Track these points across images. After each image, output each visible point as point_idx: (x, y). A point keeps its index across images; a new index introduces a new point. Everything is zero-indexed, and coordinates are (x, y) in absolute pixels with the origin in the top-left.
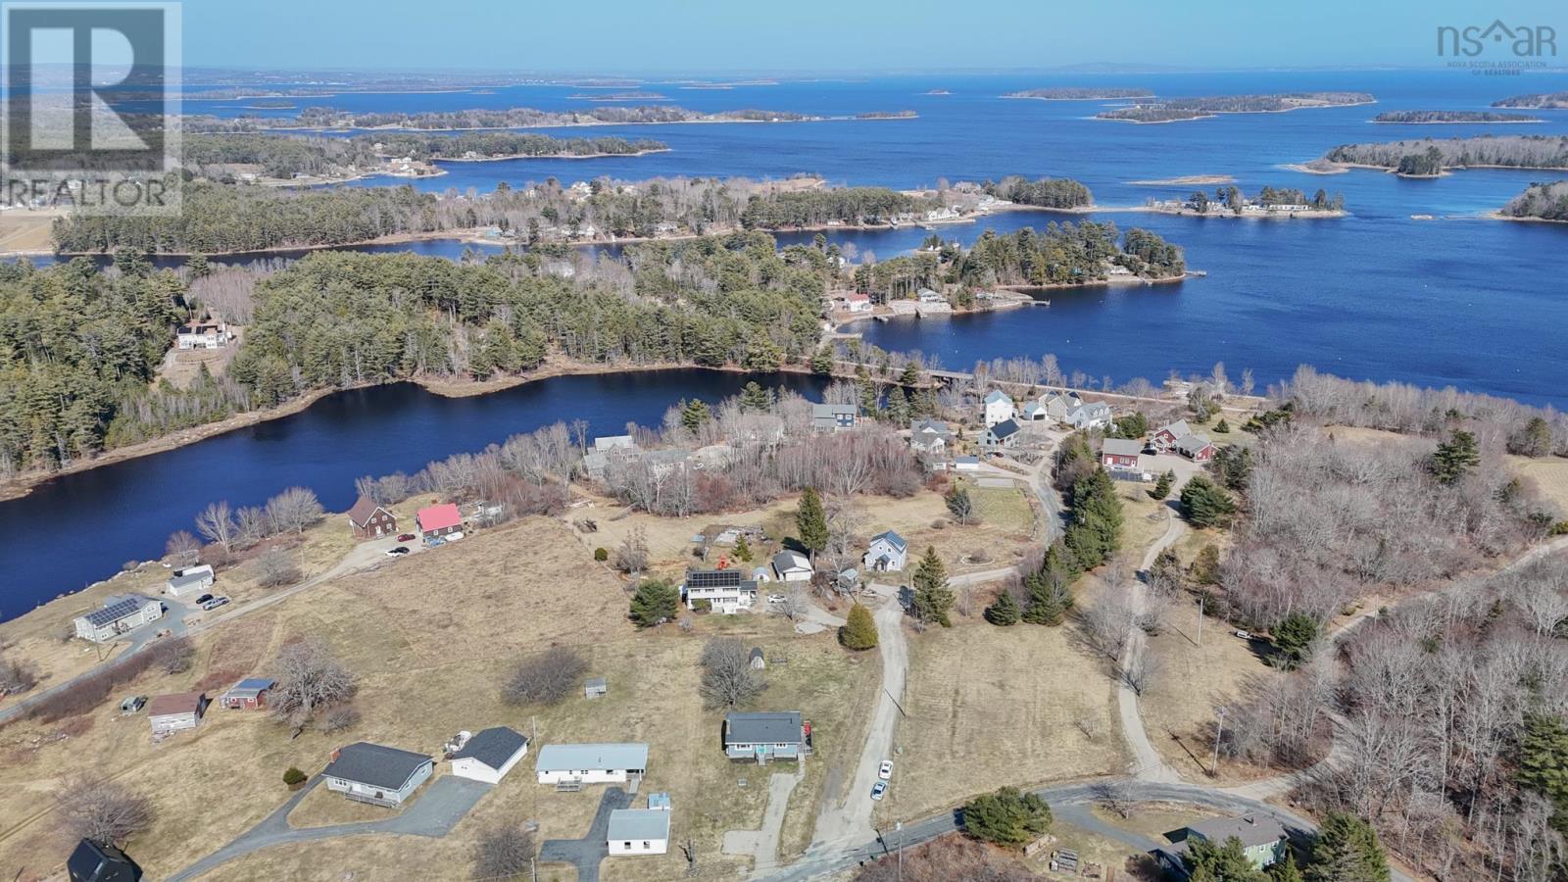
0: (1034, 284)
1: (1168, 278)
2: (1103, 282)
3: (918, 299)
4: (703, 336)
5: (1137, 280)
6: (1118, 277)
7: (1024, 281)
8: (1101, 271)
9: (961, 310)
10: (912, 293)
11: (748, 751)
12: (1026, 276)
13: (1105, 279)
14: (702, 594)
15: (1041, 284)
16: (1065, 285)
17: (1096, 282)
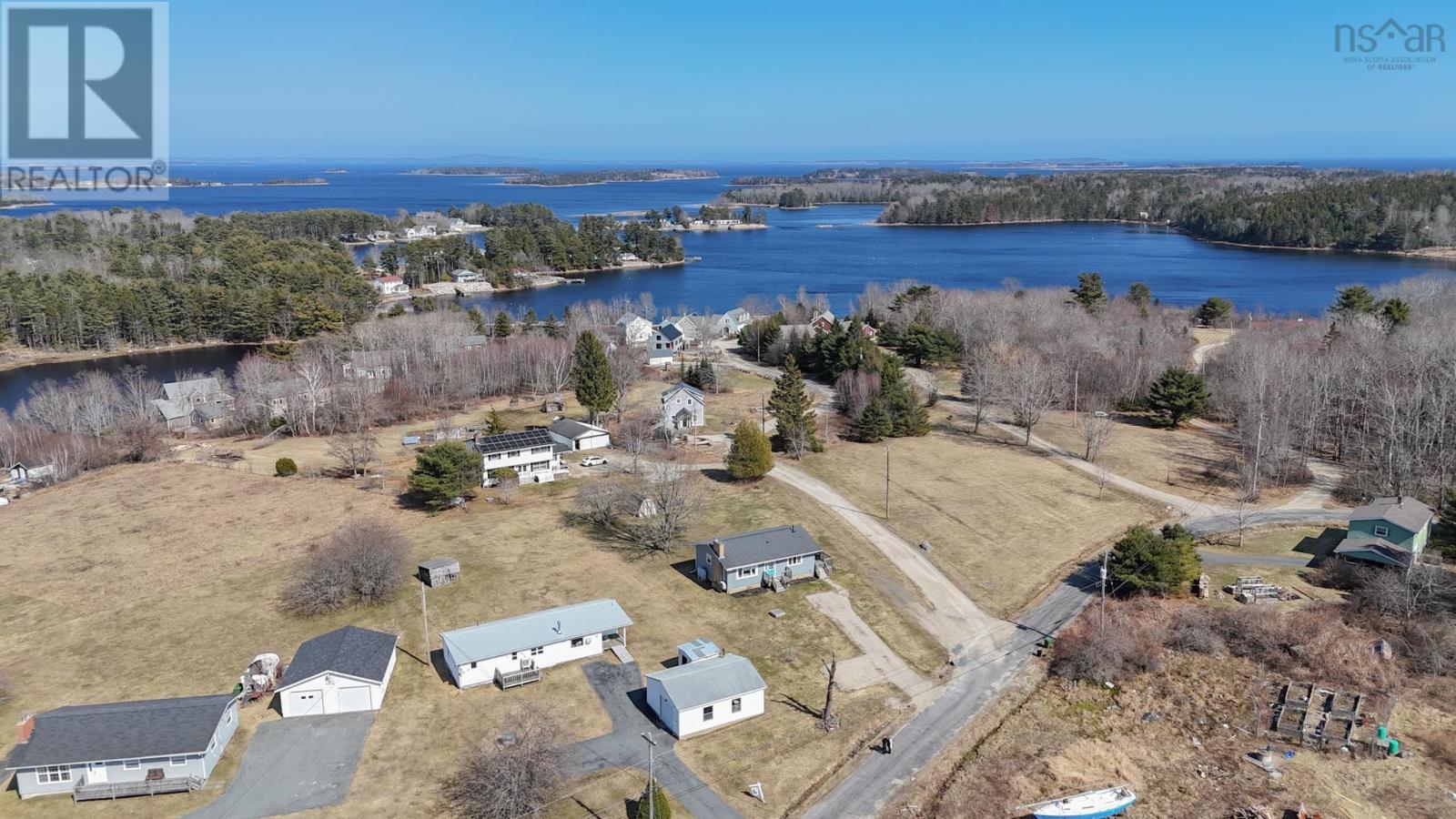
0: (557, 270)
1: (672, 263)
2: (618, 267)
3: (454, 279)
4: (234, 305)
5: (648, 264)
6: (630, 262)
7: (547, 268)
8: (615, 257)
9: (502, 288)
10: (445, 275)
11: (753, 581)
12: (548, 263)
13: (620, 265)
14: (504, 461)
15: (564, 269)
16: (586, 270)
17: (613, 267)
